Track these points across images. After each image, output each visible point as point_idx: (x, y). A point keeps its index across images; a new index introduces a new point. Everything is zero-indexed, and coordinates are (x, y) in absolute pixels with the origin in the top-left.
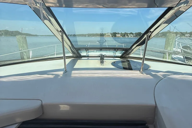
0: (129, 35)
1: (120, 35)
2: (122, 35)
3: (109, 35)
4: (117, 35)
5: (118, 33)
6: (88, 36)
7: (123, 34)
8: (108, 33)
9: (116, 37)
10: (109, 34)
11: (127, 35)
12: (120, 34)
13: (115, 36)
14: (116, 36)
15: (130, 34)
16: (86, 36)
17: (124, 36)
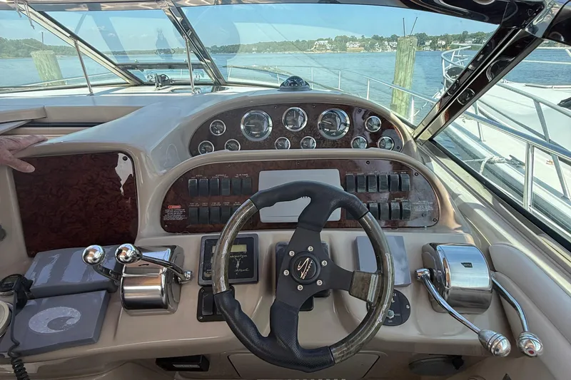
0: (386, 43)
1: (357, 45)
2: (364, 46)
3: (324, 46)
4: (348, 44)
5: (353, 39)
6: (258, 51)
7: (368, 40)
8: (322, 40)
9: (346, 50)
10: (322, 42)
11: (381, 45)
12: (360, 41)
13: (344, 49)
14: (346, 48)
15: (389, 40)
16: (251, 51)
17: (372, 46)
